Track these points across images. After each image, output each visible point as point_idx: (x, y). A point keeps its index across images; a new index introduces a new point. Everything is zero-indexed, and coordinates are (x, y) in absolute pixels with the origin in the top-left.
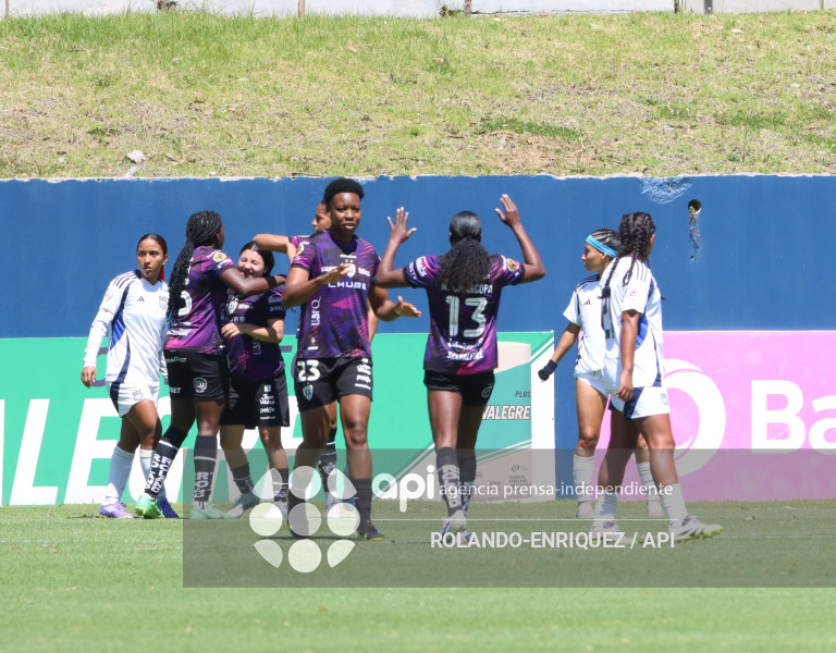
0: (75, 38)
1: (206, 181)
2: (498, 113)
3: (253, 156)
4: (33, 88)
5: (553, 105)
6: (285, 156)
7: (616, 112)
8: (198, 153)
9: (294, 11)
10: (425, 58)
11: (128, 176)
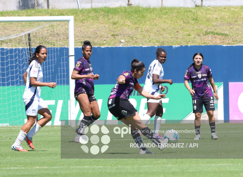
0: (108, 13)
1: (139, 47)
2: (209, 30)
3: (150, 41)
4: (98, 25)
5: (222, 28)
6: (158, 41)
7: (238, 30)
8: (138, 40)
9: (160, 6)
10: (192, 17)
11: (121, 46)
